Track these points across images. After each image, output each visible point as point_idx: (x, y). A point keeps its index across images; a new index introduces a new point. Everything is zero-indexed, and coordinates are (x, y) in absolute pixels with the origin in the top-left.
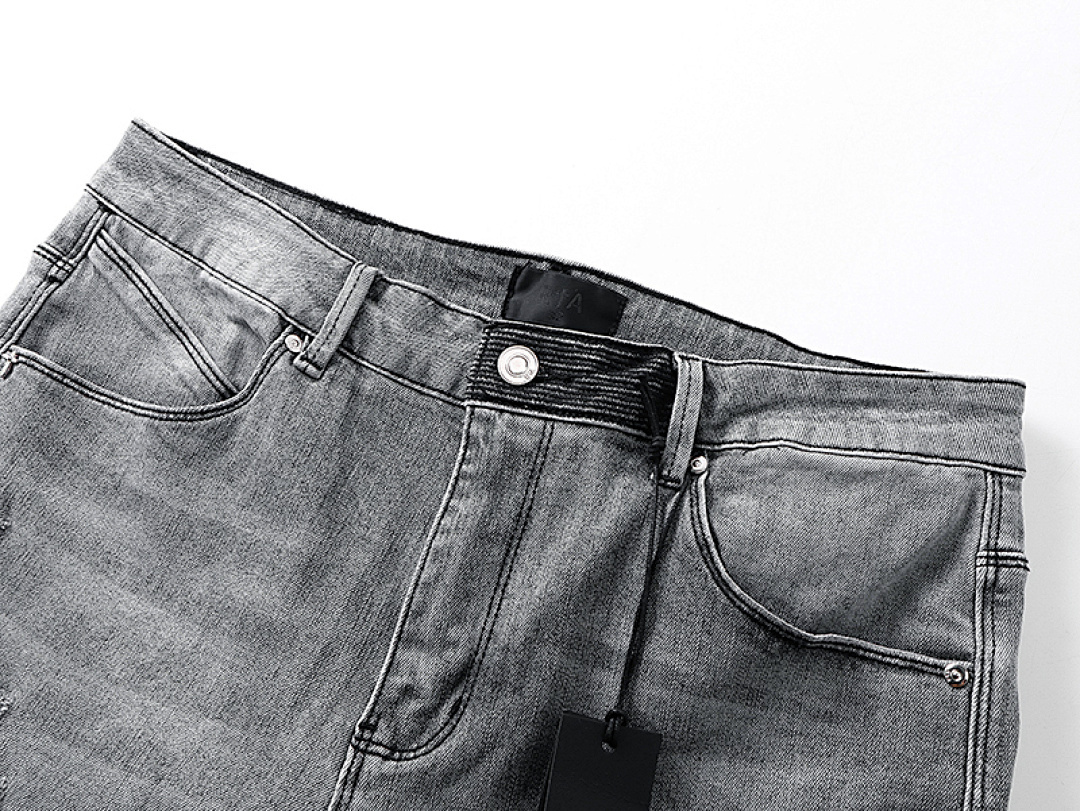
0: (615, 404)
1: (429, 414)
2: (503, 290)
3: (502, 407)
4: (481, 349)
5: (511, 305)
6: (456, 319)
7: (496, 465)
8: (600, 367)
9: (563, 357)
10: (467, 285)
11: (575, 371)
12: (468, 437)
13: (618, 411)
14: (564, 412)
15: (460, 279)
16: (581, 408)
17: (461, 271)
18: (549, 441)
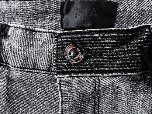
0: (129, 63)
1: (43, 81)
2: (58, 15)
3: (73, 75)
4: (56, 48)
5: (64, 21)
6: (41, 36)
7: (77, 103)
8: (116, 45)
9: (95, 43)
10: (43, 17)
11: (103, 49)
12: (61, 92)
13: (131, 67)
14: (102, 72)
15: (39, 16)
16: (111, 69)
17: (38, 12)
18: (99, 86)
